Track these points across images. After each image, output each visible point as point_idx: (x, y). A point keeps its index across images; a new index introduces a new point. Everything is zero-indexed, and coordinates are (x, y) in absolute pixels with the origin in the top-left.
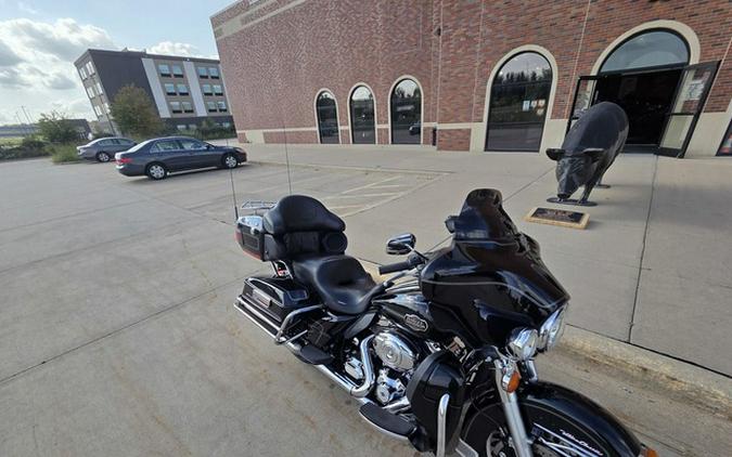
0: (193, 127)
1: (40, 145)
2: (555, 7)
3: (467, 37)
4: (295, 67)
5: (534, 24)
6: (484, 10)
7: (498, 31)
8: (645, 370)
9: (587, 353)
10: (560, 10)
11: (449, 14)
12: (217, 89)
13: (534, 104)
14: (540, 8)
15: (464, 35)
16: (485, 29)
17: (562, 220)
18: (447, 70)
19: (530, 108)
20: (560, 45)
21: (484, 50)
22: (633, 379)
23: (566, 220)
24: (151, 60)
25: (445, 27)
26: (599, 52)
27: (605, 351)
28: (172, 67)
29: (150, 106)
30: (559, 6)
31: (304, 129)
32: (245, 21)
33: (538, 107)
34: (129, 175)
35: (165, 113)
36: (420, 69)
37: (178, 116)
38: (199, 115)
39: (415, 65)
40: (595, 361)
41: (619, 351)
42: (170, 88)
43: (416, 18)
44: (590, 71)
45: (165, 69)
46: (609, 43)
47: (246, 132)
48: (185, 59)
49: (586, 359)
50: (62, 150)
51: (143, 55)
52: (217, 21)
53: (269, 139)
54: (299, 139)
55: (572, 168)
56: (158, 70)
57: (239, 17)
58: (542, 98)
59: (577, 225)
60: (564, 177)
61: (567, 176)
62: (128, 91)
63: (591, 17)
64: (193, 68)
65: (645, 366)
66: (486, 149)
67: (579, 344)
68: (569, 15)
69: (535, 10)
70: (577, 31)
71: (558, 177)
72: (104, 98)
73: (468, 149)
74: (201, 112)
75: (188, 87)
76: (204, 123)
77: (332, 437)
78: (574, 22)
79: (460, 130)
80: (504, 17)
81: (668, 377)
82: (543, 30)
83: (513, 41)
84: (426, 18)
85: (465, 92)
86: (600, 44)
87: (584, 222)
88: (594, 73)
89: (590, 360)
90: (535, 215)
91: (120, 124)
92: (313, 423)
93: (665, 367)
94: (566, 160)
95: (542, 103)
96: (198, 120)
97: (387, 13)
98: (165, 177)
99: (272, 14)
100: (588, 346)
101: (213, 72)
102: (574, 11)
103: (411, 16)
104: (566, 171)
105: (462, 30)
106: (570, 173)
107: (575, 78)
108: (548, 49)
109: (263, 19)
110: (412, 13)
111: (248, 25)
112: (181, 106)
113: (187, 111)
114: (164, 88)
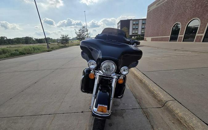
24: (132, 21)
28: (136, 22)
31: (164, 37)
35: (131, 34)
37: (134, 34)
38: (139, 34)
45: (134, 23)
47: (147, 38)
48: (140, 19)
52: (149, 7)
53: (152, 40)
54: (162, 40)
64: (141, 21)
75: (138, 27)
101: (145, 22)
111: (158, 6)
112: (135, 32)
113: (136, 33)
114: (133, 27)
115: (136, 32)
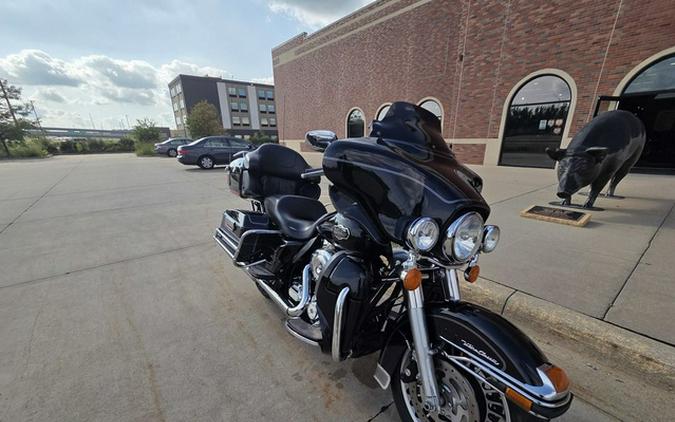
0: (247, 137)
1: (132, 143)
2: (576, 35)
3: (488, 62)
4: (334, 89)
5: (554, 50)
6: (505, 39)
7: (517, 56)
8: (615, 346)
9: (551, 324)
10: (580, 37)
11: (471, 43)
12: (271, 108)
13: (551, 123)
14: (560, 36)
15: (484, 60)
16: (506, 56)
17: (559, 217)
18: (466, 91)
19: (547, 126)
20: (580, 69)
21: (504, 73)
22: (601, 357)
23: (564, 217)
24: (224, 84)
25: (467, 54)
26: (622, 74)
27: (571, 323)
28: (239, 90)
29: (216, 118)
30: (580, 34)
32: (298, 53)
33: (555, 126)
34: (185, 163)
35: (227, 125)
36: (442, 92)
37: (238, 128)
38: (254, 128)
39: (437, 88)
40: (560, 335)
41: (587, 325)
42: (235, 105)
43: (443, 48)
44: (613, 92)
45: (233, 91)
46: (634, 66)
48: (249, 84)
49: (550, 331)
50: (146, 146)
51: (219, 80)
52: (276, 53)
55: (573, 167)
56: (228, 92)
57: (294, 49)
58: (560, 118)
59: (575, 222)
60: (564, 176)
61: (568, 175)
62: (202, 106)
63: (615, 41)
64: (255, 91)
65: (616, 343)
66: (500, 164)
67: (543, 314)
68: (592, 41)
69: (555, 37)
70: (599, 55)
71: (560, 176)
72: (184, 112)
73: (481, 163)
74: (256, 126)
75: (248, 107)
76: (256, 134)
77: (268, 356)
78: (597, 47)
79: (474, 145)
80: (524, 44)
81: (642, 356)
82: (563, 56)
83: (532, 65)
84: (452, 48)
85: (481, 110)
86: (624, 67)
87: (583, 220)
88: (617, 93)
89: (554, 333)
90: (531, 211)
91: (192, 131)
92: (255, 343)
93: (641, 346)
94: (568, 160)
95: (559, 122)
96: (251, 133)
97: (416, 44)
98: (212, 168)
99: (320, 47)
100: (553, 318)
101: (270, 94)
102: (596, 37)
103: (438, 47)
104: (567, 170)
105: (482, 57)
106: (570, 172)
107: (596, 98)
108: (568, 72)
109: (311, 50)
110: (438, 44)
111: (300, 55)
112: (241, 120)
113: (244, 125)
114: (230, 106)
115: (245, 121)
